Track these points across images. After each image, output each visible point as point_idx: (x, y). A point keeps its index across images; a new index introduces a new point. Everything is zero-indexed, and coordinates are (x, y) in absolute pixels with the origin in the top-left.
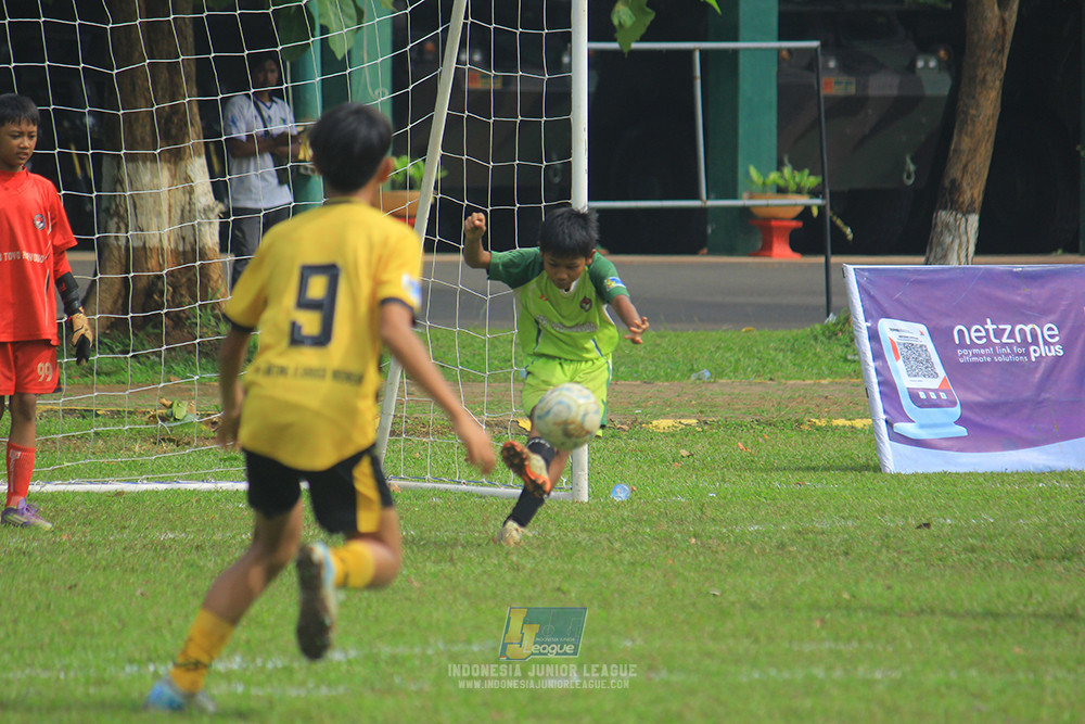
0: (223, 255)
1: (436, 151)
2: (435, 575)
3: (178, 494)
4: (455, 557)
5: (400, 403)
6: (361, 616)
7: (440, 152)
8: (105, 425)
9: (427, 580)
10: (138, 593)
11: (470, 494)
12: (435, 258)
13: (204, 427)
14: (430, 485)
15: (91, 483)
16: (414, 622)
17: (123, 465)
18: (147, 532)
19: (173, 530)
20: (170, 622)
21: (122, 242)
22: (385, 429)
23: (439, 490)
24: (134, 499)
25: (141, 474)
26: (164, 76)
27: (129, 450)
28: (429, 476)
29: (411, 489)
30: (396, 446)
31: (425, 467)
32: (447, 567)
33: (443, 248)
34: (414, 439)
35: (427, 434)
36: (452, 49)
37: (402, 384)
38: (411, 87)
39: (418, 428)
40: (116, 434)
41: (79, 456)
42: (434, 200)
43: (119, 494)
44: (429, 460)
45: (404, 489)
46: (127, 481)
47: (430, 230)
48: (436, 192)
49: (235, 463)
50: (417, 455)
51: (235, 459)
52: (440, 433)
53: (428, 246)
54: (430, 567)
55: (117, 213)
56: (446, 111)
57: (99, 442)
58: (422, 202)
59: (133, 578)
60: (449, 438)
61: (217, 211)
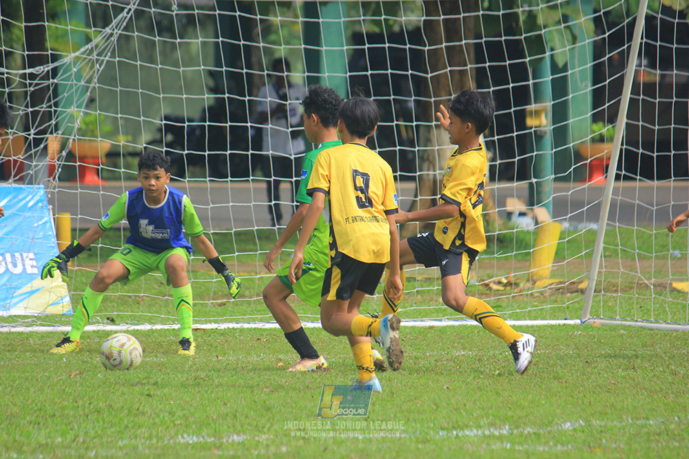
0: (492, 184)
1: (623, 120)
2: (624, 377)
3: (467, 328)
4: (636, 366)
5: (600, 273)
6: (580, 402)
7: (625, 120)
8: (422, 286)
9: (619, 380)
10: (445, 388)
11: (643, 328)
12: (622, 184)
13: (481, 288)
14: (619, 322)
15: (415, 321)
16: (612, 406)
17: (433, 310)
18: (449, 350)
19: (464, 349)
20: (465, 405)
21: (431, 177)
22: (591, 289)
23: (625, 326)
24: (440, 330)
25: (444, 316)
26: (457, 77)
27: (436, 301)
28: (618, 317)
29: (607, 325)
30: (597, 299)
31: (615, 312)
32: (631, 372)
33: (626, 178)
34: (609, 294)
35: (616, 291)
36: (633, 58)
37: (601, 261)
38: (608, 81)
39: (612, 288)
40: (428, 291)
41: (407, 305)
42: (621, 150)
43: (431, 328)
44: (618, 307)
45: (603, 325)
46: (436, 320)
47: (619, 168)
48: (622, 144)
49: (500, 309)
50: (610, 304)
51: (500, 307)
52: (624, 290)
53: (618, 177)
54: (621, 373)
55: (428, 159)
56: (629, 95)
57: (419, 297)
58: (614, 151)
59: (442, 378)
60: (630, 294)
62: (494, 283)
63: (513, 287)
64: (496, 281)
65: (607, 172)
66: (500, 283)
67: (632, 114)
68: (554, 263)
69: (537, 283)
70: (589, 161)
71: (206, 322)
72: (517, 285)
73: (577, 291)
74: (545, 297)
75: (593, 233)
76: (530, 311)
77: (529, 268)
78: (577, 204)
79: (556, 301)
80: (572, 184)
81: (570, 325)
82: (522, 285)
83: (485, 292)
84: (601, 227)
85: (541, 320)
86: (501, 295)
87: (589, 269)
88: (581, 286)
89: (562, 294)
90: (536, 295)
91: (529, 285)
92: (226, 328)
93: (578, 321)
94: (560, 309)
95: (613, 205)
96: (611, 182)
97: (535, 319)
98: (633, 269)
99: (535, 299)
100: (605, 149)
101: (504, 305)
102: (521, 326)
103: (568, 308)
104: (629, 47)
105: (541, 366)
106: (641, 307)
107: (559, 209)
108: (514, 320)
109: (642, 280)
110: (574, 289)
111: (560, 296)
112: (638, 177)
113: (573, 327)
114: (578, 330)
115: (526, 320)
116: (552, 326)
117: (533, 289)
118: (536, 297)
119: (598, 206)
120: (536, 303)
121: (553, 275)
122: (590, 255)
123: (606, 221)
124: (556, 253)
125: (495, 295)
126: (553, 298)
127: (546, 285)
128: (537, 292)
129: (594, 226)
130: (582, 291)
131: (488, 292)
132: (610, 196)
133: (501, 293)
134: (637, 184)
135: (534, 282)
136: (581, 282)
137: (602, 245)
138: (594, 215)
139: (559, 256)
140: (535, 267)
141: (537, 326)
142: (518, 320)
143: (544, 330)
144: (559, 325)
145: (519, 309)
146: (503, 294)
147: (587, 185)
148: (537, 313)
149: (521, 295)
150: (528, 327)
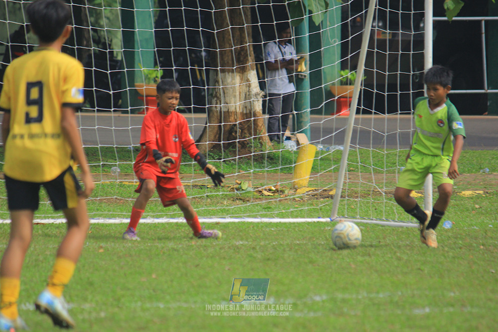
0: (264, 115)
1: (362, 67)
2: (362, 262)
3: (244, 224)
4: (371, 254)
5: (345, 183)
7: (363, 67)
8: (211, 192)
9: (358, 264)
10: (227, 269)
11: (377, 225)
12: (361, 116)
13: (255, 193)
14: (360, 221)
15: (205, 218)
16: (352, 283)
17: (219, 210)
18: (231, 241)
19: (242, 240)
21: (218, 109)
22: (338, 195)
23: (363, 223)
24: (224, 226)
25: (227, 215)
26: (238, 33)
27: (222, 203)
28: (358, 217)
30: (343, 203)
31: (356, 212)
32: (367, 258)
33: (365, 112)
34: (352, 199)
35: (357, 197)
36: (369, 20)
37: (346, 173)
38: (350, 38)
39: (353, 195)
40: (216, 196)
41: (199, 206)
42: (361, 90)
43: (217, 223)
44: (358, 209)
46: (221, 218)
47: (359, 104)
48: (361, 86)
49: (270, 210)
50: (353, 207)
51: (270, 208)
52: (363, 196)
53: (358, 112)
54: (360, 258)
55: (216, 96)
56: (367, 49)
57: (209, 200)
58: (356, 91)
59: (224, 262)
60: (368, 199)
61: (261, 95)
62: (266, 190)
63: (280, 193)
64: (267, 189)
65: (349, 107)
66: (270, 190)
67: (368, 63)
68: (311, 175)
69: (298, 190)
70: (336, 98)
71: (45, 218)
72: (282, 192)
73: (328, 197)
74: (304, 201)
75: (340, 153)
76: (292, 211)
77: (292, 179)
78: (328, 131)
79: (312, 204)
80: (323, 116)
81: (322, 222)
82: (286, 192)
83: (259, 197)
84: (346, 148)
85: (301, 218)
86: (271, 199)
87: (337, 179)
88: (331, 193)
89: (317, 199)
90: (297, 199)
91: (292, 192)
92: (61, 222)
93: (328, 220)
94: (315, 210)
95: (355, 131)
96: (353, 115)
97: (296, 217)
98: (370, 180)
99: (296, 203)
100: (348, 89)
101: (273, 206)
102: (285, 223)
103: (321, 209)
104: (366, 13)
105: (299, 253)
106: (376, 209)
107: (315, 135)
108: (280, 218)
109: (376, 189)
110: (326, 195)
111: (315, 200)
112: (374, 111)
113: (325, 224)
114: (328, 226)
115: (289, 218)
116: (309, 223)
117: (295, 194)
118: (297, 201)
119: (343, 132)
120: (297, 206)
121: (310, 185)
122: (337, 170)
123: (349, 144)
124: (313, 168)
125: (266, 199)
126: (310, 202)
127: (305, 192)
128: (297, 197)
129: (341, 148)
130: (332, 197)
131: (261, 197)
132: (352, 125)
133: (271, 197)
134: (373, 116)
135: (297, 190)
136: (331, 190)
137: (346, 162)
138: (340, 139)
139: (314, 170)
140: (296, 178)
141: (297, 223)
142: (283, 218)
143: (303, 226)
144: (314, 222)
145: (284, 210)
146: (272, 199)
147: (335, 116)
148: (298, 213)
149: (286, 199)
150: (290, 223)
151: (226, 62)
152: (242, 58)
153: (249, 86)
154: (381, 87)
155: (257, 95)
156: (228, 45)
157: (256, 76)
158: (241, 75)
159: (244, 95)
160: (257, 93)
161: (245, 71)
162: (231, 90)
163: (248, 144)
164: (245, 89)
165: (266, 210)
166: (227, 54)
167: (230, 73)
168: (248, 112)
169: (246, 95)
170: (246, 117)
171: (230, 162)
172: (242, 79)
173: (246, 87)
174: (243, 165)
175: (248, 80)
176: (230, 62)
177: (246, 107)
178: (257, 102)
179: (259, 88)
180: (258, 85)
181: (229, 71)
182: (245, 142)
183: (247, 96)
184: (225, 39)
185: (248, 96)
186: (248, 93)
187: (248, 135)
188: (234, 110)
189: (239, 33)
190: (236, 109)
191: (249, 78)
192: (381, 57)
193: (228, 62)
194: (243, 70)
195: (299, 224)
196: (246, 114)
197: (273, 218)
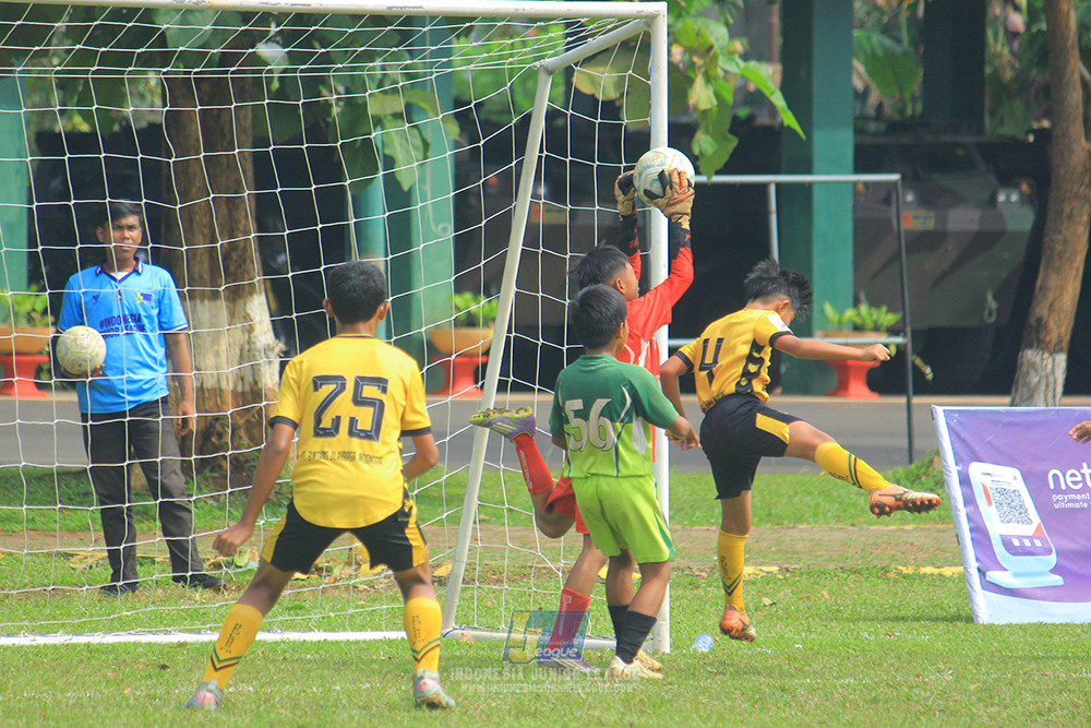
1: (510, 288)
5: (473, 549)
7: (514, 289)
12: (509, 397)
14: (504, 635)
15: (152, 632)
17: (185, 615)
19: (240, 682)
22: (458, 577)
24: (198, 650)
25: (204, 624)
27: (189, 599)
28: (503, 626)
29: (485, 639)
30: (468, 594)
31: (498, 617)
33: (517, 388)
34: (485, 587)
35: (499, 581)
36: (527, 183)
37: (474, 529)
38: (484, 222)
41: (138, 605)
42: (508, 338)
43: (182, 645)
44: (502, 609)
45: (479, 639)
46: (190, 631)
47: (505, 372)
48: (509, 331)
49: (300, 612)
50: (489, 604)
51: (300, 607)
52: (512, 580)
53: (502, 387)
56: (521, 247)
57: (160, 591)
58: (495, 338)
60: (520, 586)
61: (277, 350)
63: (324, 573)
65: (483, 378)
69: (364, 567)
70: (454, 357)
72: (329, 570)
74: (377, 591)
76: (352, 616)
79: (395, 599)
82: (336, 572)
84: (474, 470)
85: (372, 630)
86: (301, 587)
87: (454, 543)
88: (441, 572)
90: (361, 587)
91: (349, 570)
96: (491, 395)
97: (362, 628)
99: (360, 595)
100: (481, 337)
101: (306, 604)
102: (337, 642)
104: (520, 164)
106: (541, 607)
108: (325, 631)
109: (544, 562)
112: (537, 386)
115: (345, 630)
116: (391, 641)
117: (357, 576)
118: (362, 592)
120: (363, 603)
122: (455, 520)
123: (483, 461)
126: (390, 592)
127: (379, 570)
128: (364, 582)
130: (442, 581)
133: (301, 583)
134: (535, 398)
135: (360, 565)
136: (439, 566)
137: (476, 501)
138: (462, 450)
141: (364, 642)
142: (333, 630)
143: (377, 648)
145: (332, 611)
146: (305, 587)
147: (450, 398)
148: (365, 619)
149: (337, 587)
150: (348, 642)
151: (196, 276)
152: (232, 268)
153: (250, 330)
154: (554, 332)
155: (268, 349)
156: (201, 238)
157: (266, 307)
158: (231, 305)
159: (238, 351)
160: (268, 345)
161: (240, 297)
162: (209, 339)
163: (247, 461)
164: (240, 337)
165: (292, 612)
166: (198, 258)
167: (206, 302)
168: (247, 388)
169: (241, 350)
170: (243, 401)
171: (206, 502)
172: (232, 315)
173: (243, 331)
174: (237, 510)
175: (247, 317)
176: (206, 276)
177: (242, 379)
178: (267, 366)
179: (271, 334)
180: (270, 327)
181: (203, 296)
182: (241, 458)
183: (245, 353)
184: (195, 224)
185: (247, 353)
186: (247, 347)
187: (246, 441)
188: (216, 386)
189: (226, 211)
190: (219, 381)
191: (249, 311)
192: (554, 265)
193: (201, 277)
194: (237, 295)
195: (368, 643)
196: (243, 393)
197: (310, 630)
